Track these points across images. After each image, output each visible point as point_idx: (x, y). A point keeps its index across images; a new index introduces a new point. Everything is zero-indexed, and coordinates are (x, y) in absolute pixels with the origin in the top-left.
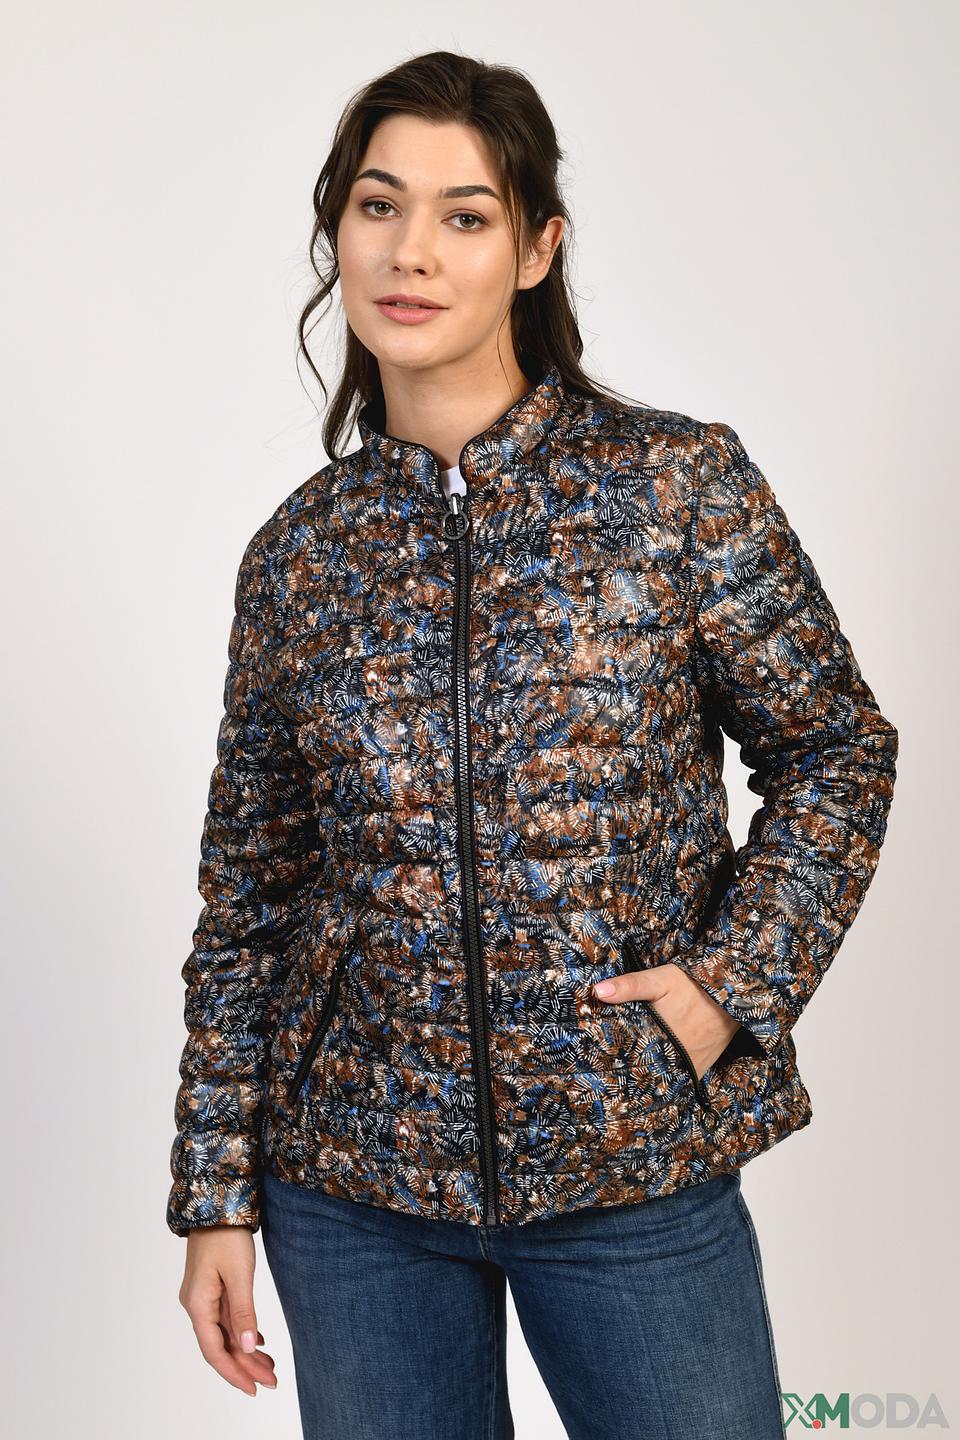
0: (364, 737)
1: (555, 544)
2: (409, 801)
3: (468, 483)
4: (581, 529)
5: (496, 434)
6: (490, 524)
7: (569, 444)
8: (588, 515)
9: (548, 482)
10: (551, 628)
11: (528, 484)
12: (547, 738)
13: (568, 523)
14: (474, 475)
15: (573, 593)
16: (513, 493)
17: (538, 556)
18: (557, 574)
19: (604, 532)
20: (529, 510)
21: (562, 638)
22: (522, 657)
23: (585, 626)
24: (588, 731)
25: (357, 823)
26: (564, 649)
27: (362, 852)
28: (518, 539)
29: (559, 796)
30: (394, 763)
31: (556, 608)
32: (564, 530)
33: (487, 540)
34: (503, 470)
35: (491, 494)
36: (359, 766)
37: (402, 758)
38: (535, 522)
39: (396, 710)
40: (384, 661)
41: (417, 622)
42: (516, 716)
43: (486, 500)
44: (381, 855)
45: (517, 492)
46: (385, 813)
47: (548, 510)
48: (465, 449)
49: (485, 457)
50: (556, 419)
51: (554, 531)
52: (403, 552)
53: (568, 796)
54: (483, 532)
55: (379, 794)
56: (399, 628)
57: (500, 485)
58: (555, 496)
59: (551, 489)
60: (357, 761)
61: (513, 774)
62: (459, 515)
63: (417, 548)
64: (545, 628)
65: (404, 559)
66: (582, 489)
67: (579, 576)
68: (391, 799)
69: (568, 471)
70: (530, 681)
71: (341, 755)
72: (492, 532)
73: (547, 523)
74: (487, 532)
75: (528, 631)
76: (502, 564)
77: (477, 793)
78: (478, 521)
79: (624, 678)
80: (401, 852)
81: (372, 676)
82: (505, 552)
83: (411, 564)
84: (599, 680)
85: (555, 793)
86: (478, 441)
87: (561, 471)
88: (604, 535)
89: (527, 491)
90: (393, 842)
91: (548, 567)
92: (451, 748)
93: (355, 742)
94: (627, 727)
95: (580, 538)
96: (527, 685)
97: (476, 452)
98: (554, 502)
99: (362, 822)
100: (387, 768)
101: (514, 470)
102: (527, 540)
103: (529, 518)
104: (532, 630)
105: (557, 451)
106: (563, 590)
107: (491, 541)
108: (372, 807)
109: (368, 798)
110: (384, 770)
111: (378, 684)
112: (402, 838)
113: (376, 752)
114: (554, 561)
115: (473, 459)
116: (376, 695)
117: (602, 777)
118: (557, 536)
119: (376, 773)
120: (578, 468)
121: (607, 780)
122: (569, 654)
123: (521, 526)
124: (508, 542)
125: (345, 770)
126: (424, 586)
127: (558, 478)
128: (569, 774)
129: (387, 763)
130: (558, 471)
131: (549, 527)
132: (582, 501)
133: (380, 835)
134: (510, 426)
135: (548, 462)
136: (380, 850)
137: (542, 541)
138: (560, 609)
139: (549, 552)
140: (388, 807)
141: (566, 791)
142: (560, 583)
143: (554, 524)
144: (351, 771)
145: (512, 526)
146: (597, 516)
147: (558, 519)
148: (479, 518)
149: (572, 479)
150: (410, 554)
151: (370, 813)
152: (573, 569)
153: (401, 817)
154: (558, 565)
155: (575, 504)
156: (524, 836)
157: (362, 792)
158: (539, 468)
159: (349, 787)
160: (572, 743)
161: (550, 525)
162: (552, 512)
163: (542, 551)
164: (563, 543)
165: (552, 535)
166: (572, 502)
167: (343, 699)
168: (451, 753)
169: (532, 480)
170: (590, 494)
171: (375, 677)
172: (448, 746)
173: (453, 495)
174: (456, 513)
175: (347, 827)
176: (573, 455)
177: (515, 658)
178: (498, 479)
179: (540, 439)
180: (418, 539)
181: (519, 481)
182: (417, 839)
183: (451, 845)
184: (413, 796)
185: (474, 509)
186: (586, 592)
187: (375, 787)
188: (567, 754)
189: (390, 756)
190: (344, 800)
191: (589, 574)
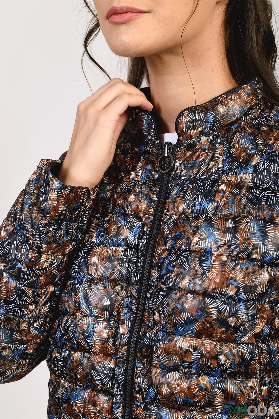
0: (82, 300)
1: (219, 192)
2: (103, 350)
3: (179, 136)
4: (239, 186)
5: (206, 108)
6: (185, 167)
7: (253, 126)
8: (248, 177)
9: (230, 147)
10: (199, 252)
11: (217, 145)
12: (181, 329)
13: (233, 179)
14: (183, 131)
15: (219, 230)
16: (205, 149)
17: (206, 198)
18: (214, 214)
19: (254, 191)
20: (212, 163)
21: (204, 261)
22: (175, 269)
23: (221, 255)
24: (210, 330)
25: (66, 355)
26: (203, 269)
27: (67, 374)
28: (198, 182)
29: (186, 370)
30: (98, 323)
31: (205, 239)
32: (228, 184)
33: (180, 176)
34: (202, 133)
35: (191, 147)
36: (75, 319)
37: (104, 321)
38: (212, 172)
39: (105, 287)
40: (105, 250)
41: (131, 227)
42: (163, 309)
43: (187, 150)
44: (78, 380)
45: (208, 149)
46: (86, 354)
47: (223, 167)
48: (182, 113)
49: (193, 121)
50: (251, 108)
51: (223, 183)
52: (133, 175)
53: (193, 371)
54: (179, 170)
55: (85, 341)
56: (119, 228)
57: (199, 141)
58: (231, 158)
59: (230, 152)
60: (74, 315)
61: (157, 349)
62: (168, 157)
63: (141, 173)
64: (195, 251)
65: (133, 179)
66: (250, 157)
67: (225, 219)
68: (91, 346)
69: (245, 143)
70: (176, 287)
71: (66, 308)
72: (184, 172)
73: (220, 176)
74: (182, 171)
75: (185, 251)
76: (183, 197)
77: (138, 355)
78: (178, 162)
79: (243, 296)
80: (91, 382)
81: (95, 259)
82: (188, 188)
83: (135, 183)
84: (223, 295)
85: (183, 368)
86: (192, 110)
87: (240, 142)
88: (252, 193)
89: (215, 150)
90: (87, 374)
91: (211, 207)
92: (131, 321)
93: (76, 302)
94: (241, 332)
95: (236, 191)
96: (175, 289)
97: (188, 116)
98: (229, 162)
99: (70, 355)
100: (94, 325)
101: (211, 135)
102: (204, 184)
103: (210, 169)
104: (187, 251)
105: (243, 129)
106: (212, 226)
107: (182, 178)
108: (78, 348)
109: (77, 341)
110: (91, 326)
111: (97, 266)
112: (94, 374)
113: (88, 313)
114: (215, 204)
115: (185, 120)
116: (94, 274)
117: (218, 363)
118: (223, 187)
119: (86, 326)
120: (252, 143)
121: (223, 365)
122: (204, 273)
123: (203, 173)
124: (192, 182)
125: (66, 318)
126: (140, 201)
127: (237, 146)
128: (195, 356)
129: (94, 321)
130: (239, 141)
131: (220, 179)
132: (246, 166)
133: (80, 367)
134: (216, 105)
135: (234, 134)
136: (79, 376)
137: (212, 188)
138: (207, 240)
139: (214, 197)
140: (89, 351)
141: (191, 368)
142: (213, 221)
143: (224, 178)
144: (70, 321)
145: (198, 172)
146: (253, 179)
147: (227, 175)
148: (180, 161)
149: (245, 150)
150: (137, 176)
151: (76, 351)
152: (225, 212)
153: (95, 359)
154: (217, 208)
155: (241, 167)
156: (159, 393)
157: (74, 336)
158: (227, 137)
159: (66, 331)
160: (198, 335)
161: (221, 178)
162: (225, 168)
163: (210, 196)
164: (224, 193)
165: (220, 185)
166: (240, 165)
167: (75, 271)
168: (130, 324)
169: (220, 143)
170: (254, 162)
171: (97, 261)
172: (129, 319)
173: (167, 143)
174: (166, 155)
175: (60, 357)
176: (252, 134)
177: (171, 269)
178: (198, 137)
179: (235, 119)
180: (143, 168)
181: (212, 143)
182: (103, 377)
183: (119, 385)
184: (106, 348)
185: (179, 154)
186: (227, 230)
187: (83, 336)
188: (194, 342)
189: (97, 317)
190: (61, 338)
191: (234, 219)
